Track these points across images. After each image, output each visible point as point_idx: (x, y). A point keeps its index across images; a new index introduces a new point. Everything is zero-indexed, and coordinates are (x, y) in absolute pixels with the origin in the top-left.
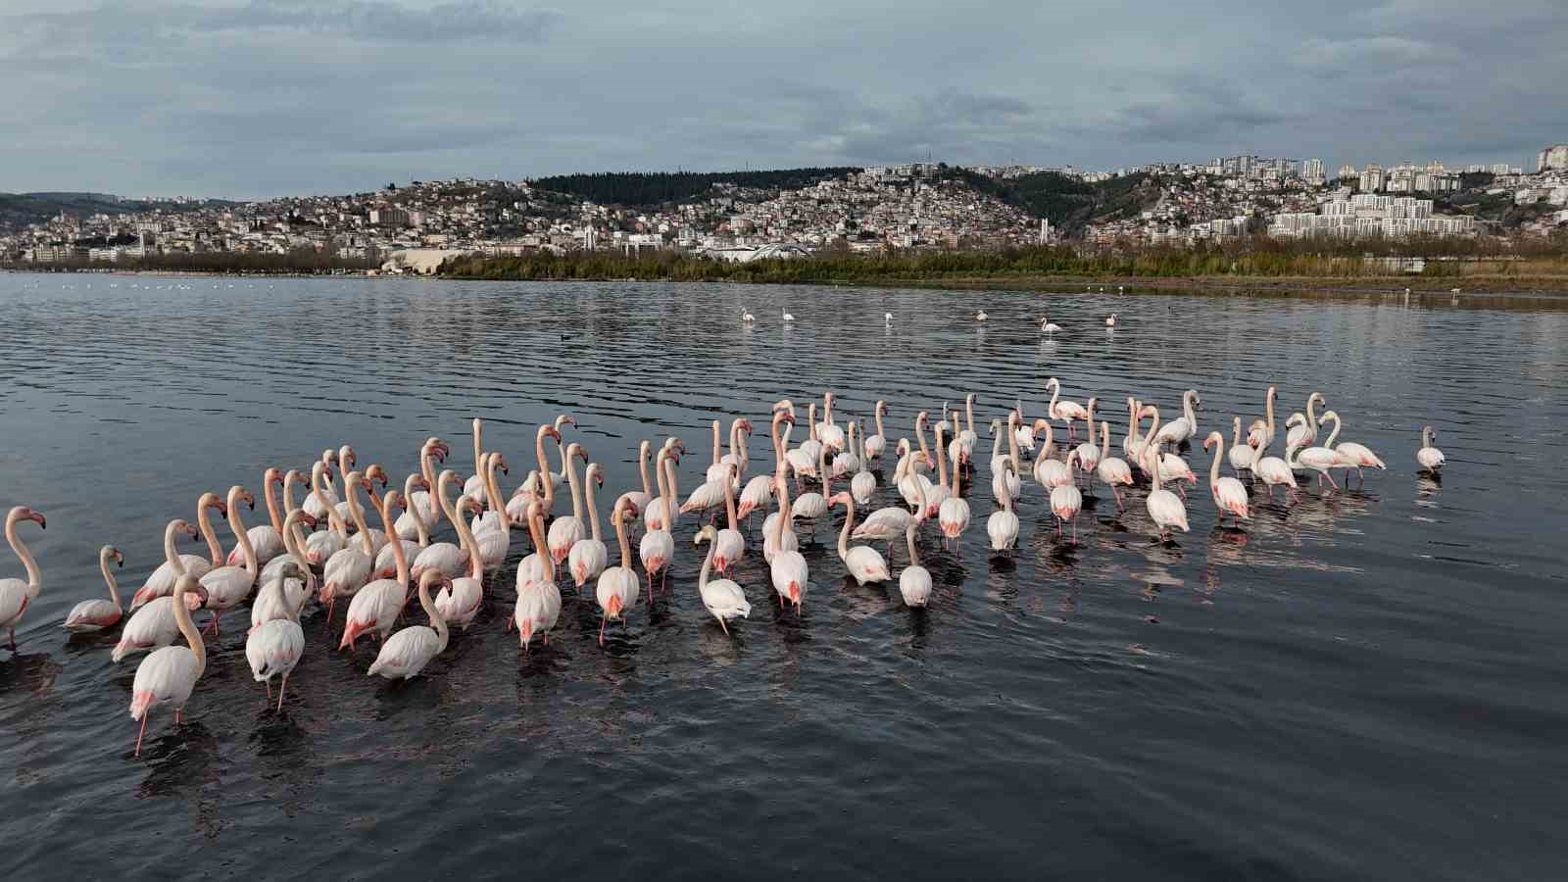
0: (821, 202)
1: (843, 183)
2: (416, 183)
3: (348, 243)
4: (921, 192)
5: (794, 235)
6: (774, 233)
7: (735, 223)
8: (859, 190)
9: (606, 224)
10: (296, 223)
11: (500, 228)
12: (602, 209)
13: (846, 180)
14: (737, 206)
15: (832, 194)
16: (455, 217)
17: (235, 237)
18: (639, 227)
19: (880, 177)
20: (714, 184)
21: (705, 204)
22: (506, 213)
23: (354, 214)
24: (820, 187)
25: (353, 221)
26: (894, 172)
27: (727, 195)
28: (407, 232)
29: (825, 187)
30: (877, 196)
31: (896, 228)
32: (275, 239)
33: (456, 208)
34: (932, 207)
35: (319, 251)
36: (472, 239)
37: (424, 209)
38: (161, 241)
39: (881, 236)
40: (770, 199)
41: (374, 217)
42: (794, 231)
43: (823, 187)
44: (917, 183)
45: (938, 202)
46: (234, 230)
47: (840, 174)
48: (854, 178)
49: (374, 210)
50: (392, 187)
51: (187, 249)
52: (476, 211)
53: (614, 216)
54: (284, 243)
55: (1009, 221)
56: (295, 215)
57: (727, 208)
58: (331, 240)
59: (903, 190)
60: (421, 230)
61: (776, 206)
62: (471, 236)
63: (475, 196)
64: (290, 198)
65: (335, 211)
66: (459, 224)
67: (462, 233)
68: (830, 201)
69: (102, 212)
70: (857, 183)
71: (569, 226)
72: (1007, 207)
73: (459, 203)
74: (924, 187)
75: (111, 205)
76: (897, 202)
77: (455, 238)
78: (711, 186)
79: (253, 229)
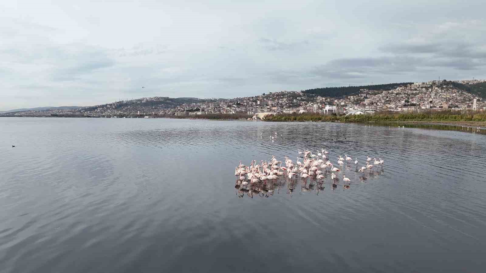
0: (397, 94)
1: (406, 88)
2: (270, 93)
3: (251, 110)
4: (435, 90)
5: (386, 105)
6: (379, 104)
7: (366, 102)
8: (411, 90)
9: (324, 103)
10: (238, 105)
11: (293, 105)
12: (323, 98)
13: (407, 87)
14: (368, 96)
15: (401, 91)
16: (280, 102)
17: (224, 109)
18: (334, 103)
19: (420, 85)
20: (360, 90)
21: (357, 95)
22: (295, 101)
23: (253, 102)
24: (397, 89)
25: (253, 104)
26: (425, 83)
27: (365, 93)
28: (267, 107)
29: (399, 89)
30: (418, 92)
31: (424, 102)
32: (233, 109)
33: (281, 99)
34: (438, 95)
35: (243, 112)
36: (284, 108)
37: (272, 100)
38: (206, 110)
39: (418, 105)
40: (379, 94)
41: (259, 102)
42: (387, 104)
43: (398, 89)
44: (434, 87)
45: (441, 93)
46: (223, 107)
47: (405, 85)
48: (410, 86)
49: (259, 100)
50: (264, 94)
51: (211, 112)
52: (286, 100)
53: (327, 100)
54: (235, 110)
55: (470, 99)
56: (238, 102)
57: (364, 97)
58: (246, 109)
59: (428, 90)
60: (270, 106)
61: (381, 96)
62: (284, 107)
63: (286, 96)
64: (239, 98)
65: (249, 101)
66: (281, 104)
67: (282, 107)
68: (400, 94)
69: (194, 103)
70: (411, 88)
71: (313, 104)
72: (469, 94)
73: (282, 98)
74: (436, 88)
75: (196, 101)
76: (425, 93)
77: (280, 108)
78: (359, 90)
79: (228, 106)
